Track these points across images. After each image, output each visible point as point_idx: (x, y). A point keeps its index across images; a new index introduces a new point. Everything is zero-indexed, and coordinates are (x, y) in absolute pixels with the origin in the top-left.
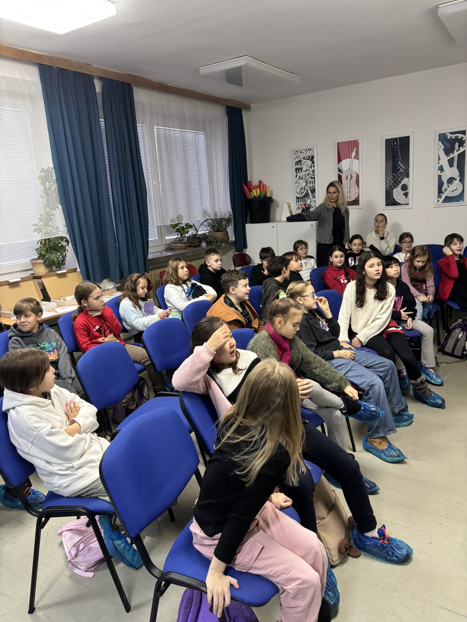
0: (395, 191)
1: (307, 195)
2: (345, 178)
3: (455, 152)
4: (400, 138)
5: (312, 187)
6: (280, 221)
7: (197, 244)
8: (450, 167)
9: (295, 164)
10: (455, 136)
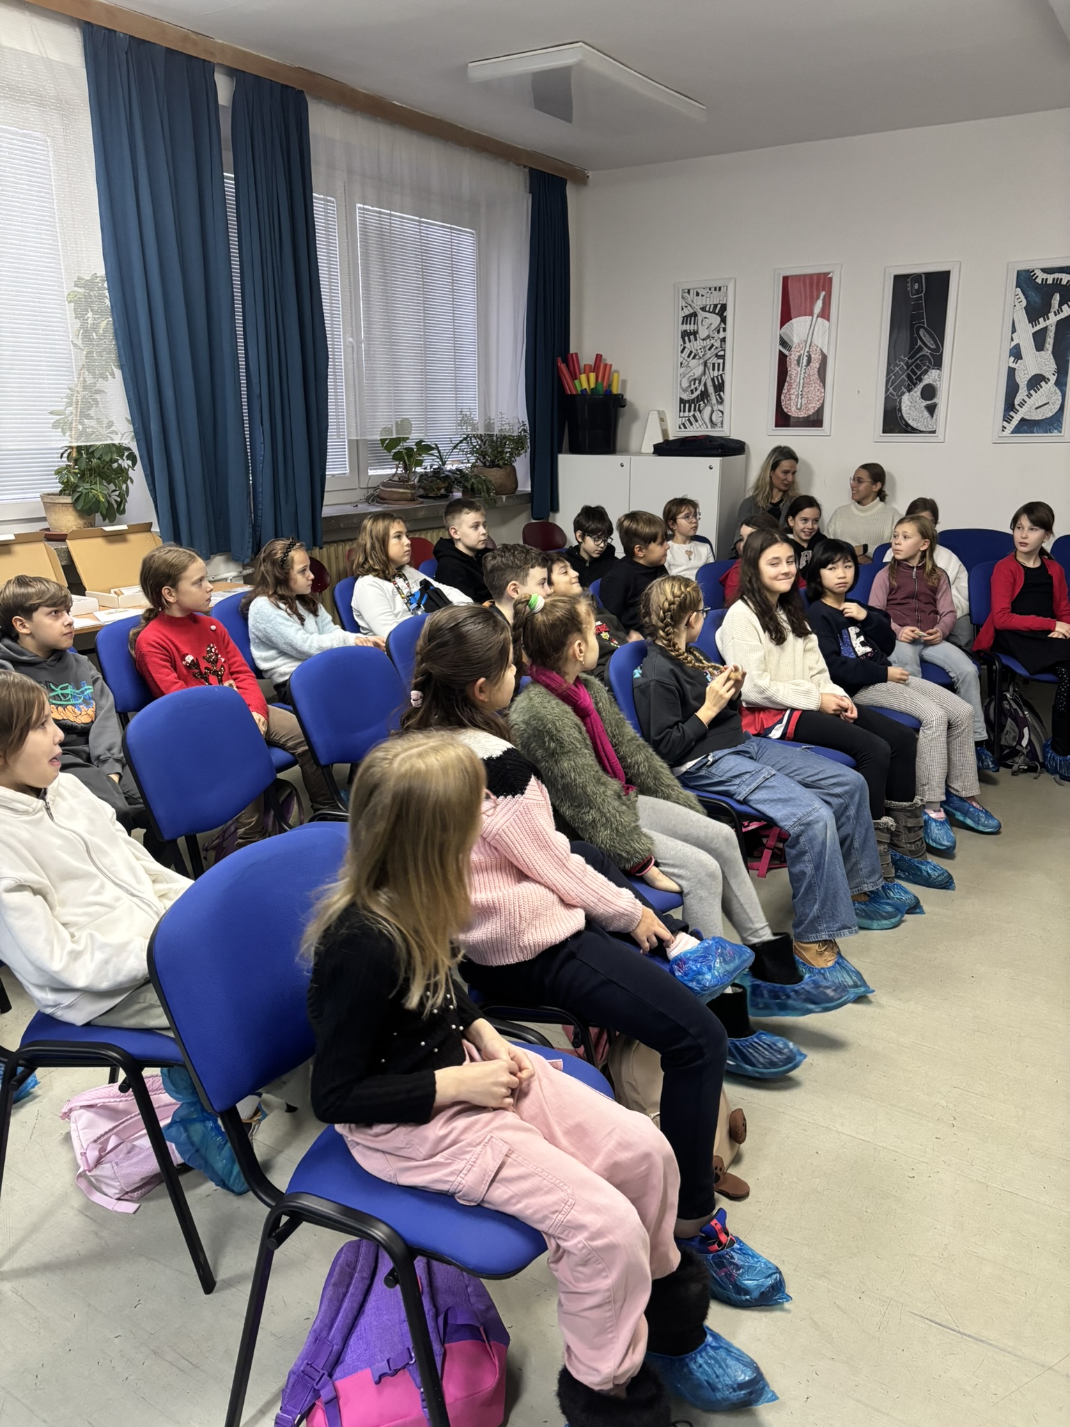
0: (906, 398)
1: (704, 395)
2: (796, 362)
3: (1051, 315)
4: (928, 275)
5: (717, 377)
6: (640, 454)
7: (443, 491)
8: (1037, 350)
9: (681, 322)
10: (1054, 279)
